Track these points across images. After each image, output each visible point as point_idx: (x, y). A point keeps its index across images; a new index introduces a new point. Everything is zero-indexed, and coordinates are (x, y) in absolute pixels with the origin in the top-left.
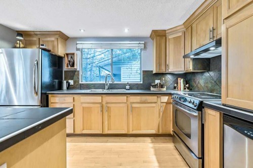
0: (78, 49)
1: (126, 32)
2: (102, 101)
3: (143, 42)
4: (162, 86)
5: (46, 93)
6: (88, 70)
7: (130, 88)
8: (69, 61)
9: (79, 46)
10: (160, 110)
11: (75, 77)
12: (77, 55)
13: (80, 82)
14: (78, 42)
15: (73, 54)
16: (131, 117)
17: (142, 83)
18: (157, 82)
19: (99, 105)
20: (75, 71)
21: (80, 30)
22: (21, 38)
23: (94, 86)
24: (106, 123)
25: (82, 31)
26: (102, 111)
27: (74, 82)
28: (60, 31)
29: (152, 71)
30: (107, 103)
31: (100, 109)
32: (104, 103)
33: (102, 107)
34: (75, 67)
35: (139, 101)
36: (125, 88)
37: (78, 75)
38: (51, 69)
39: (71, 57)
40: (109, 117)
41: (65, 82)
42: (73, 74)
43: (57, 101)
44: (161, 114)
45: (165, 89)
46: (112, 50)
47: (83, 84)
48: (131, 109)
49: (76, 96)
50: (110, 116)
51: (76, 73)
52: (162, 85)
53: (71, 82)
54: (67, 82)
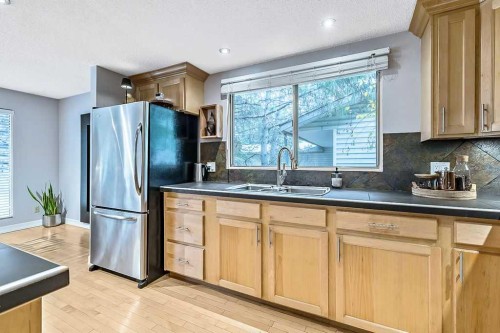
0: (223, 97)
1: (330, 28)
2: (261, 217)
3: (386, 50)
4: (459, 184)
5: (158, 189)
6: (267, 140)
7: (343, 183)
8: (208, 123)
9: (226, 90)
10: (450, 269)
11: (219, 157)
12: (221, 108)
13: (228, 167)
14: (223, 81)
15: (213, 107)
16: (338, 271)
17: (381, 169)
18: (438, 167)
19: (253, 226)
20: (219, 143)
21: (220, 50)
22: (129, 87)
23: (255, 176)
24: (270, 274)
25: (225, 51)
26: (261, 241)
27: (218, 166)
28: (187, 63)
29: (419, 134)
30: (274, 223)
31: (255, 236)
32: (266, 221)
33: (261, 229)
34: (218, 135)
35: (365, 227)
36: (329, 184)
37: (224, 150)
38: (178, 141)
39: (212, 115)
40: (278, 260)
41: (199, 165)
42: (215, 149)
43: (176, 207)
44: (457, 286)
45: (472, 194)
46: (296, 86)
47: (232, 171)
48: (338, 250)
49: (208, 199)
50: (280, 258)
51: (220, 147)
52: (459, 181)
53: (212, 166)
54: (203, 166)
